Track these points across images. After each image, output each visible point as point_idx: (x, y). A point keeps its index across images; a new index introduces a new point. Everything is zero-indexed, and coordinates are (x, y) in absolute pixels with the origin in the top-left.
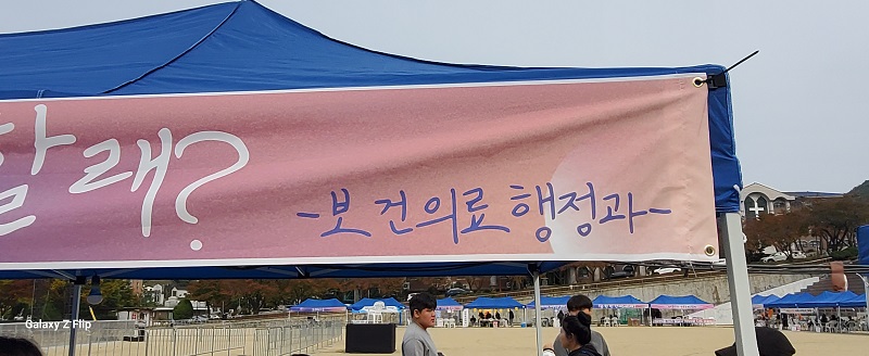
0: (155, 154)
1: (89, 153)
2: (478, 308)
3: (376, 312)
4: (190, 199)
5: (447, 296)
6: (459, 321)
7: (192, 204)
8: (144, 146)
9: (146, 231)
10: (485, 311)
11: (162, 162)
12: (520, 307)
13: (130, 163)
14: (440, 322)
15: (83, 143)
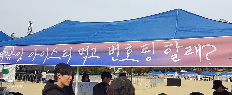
0: (198, 48)
1: (186, 48)
2: (203, 75)
3: (175, 75)
4: (208, 56)
5: (192, 71)
6: (197, 79)
7: (208, 57)
8: (196, 47)
9: (201, 61)
10: (205, 76)
11: (200, 50)
12: (217, 75)
13: (194, 50)
14: (191, 79)
15: (185, 47)
